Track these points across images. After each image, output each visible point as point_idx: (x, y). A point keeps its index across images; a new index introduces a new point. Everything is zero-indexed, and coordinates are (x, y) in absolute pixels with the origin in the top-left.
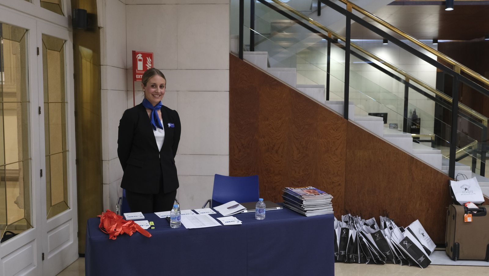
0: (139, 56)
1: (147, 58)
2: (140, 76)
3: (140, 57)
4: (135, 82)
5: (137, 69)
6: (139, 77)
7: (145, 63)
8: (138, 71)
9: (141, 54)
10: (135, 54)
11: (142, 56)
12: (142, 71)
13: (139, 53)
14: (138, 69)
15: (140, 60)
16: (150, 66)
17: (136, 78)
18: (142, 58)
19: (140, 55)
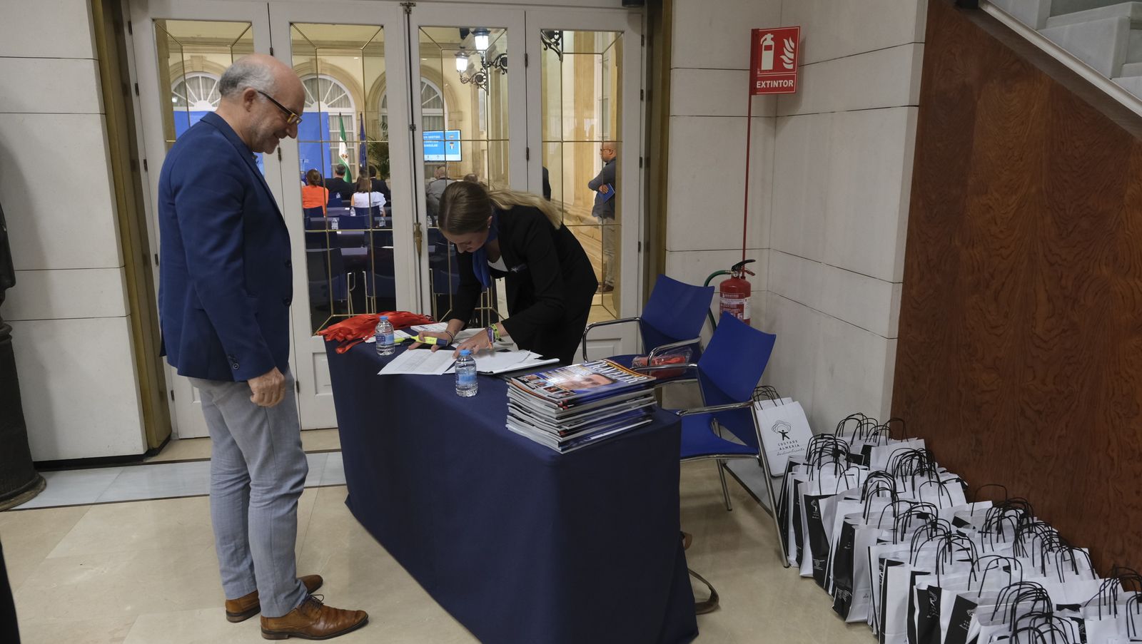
0: (766, 39)
1: (786, 41)
2: (766, 84)
3: (768, 40)
4: (752, 96)
5: (758, 69)
6: (763, 85)
7: (779, 51)
8: (761, 71)
9: (772, 32)
10: (756, 35)
11: (772, 39)
12: (770, 71)
13: (766, 33)
14: (762, 69)
15: (768, 48)
16: (790, 59)
17: (755, 88)
18: (772, 43)
19: (769, 36)
